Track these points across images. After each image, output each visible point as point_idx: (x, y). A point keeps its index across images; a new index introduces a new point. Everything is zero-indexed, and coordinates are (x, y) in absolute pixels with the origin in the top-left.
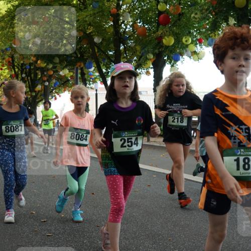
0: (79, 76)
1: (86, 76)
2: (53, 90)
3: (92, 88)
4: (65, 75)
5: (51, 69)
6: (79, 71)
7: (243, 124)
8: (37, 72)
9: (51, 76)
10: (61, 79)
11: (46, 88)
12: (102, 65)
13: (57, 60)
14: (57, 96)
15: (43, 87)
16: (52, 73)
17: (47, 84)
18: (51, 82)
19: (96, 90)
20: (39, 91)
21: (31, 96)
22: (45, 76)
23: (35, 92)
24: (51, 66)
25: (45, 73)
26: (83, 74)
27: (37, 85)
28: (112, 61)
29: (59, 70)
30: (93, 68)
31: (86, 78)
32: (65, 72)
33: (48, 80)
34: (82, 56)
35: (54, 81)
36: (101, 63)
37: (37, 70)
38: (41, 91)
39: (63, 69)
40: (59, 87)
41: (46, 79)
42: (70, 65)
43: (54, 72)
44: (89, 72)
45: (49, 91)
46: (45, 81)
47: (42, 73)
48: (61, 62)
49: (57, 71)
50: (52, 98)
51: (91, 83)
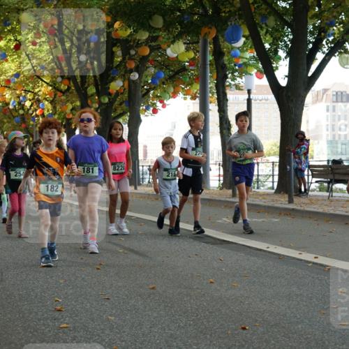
0: (210, 58)
1: (226, 58)
2: (148, 91)
3: (238, 87)
4: (177, 57)
5: (147, 42)
6: (210, 48)
7: (51, 167)
8: (114, 49)
9: (144, 59)
10: (167, 67)
11: (132, 86)
12: (262, 33)
13: (158, 22)
14: (159, 105)
15: (126, 83)
16: (147, 51)
17: (135, 76)
18: (146, 73)
19: (249, 92)
20: (117, 93)
21: (100, 104)
22: (131, 58)
23: (110, 94)
24: (144, 36)
25: (133, 52)
26: (218, 54)
27: (113, 79)
28: (286, 23)
29: (164, 46)
30: (243, 40)
31: (226, 63)
32: (177, 50)
33: (137, 69)
34: (217, 11)
35: (152, 70)
36: (262, 28)
37: (114, 45)
38: (122, 93)
39: (173, 42)
40: (164, 83)
41: (133, 65)
42: (188, 33)
43: (152, 49)
44: (233, 48)
45: (140, 94)
46: (131, 71)
47: (126, 53)
48: (167, 26)
49: (159, 48)
50: (147, 108)
51: (236, 74)
